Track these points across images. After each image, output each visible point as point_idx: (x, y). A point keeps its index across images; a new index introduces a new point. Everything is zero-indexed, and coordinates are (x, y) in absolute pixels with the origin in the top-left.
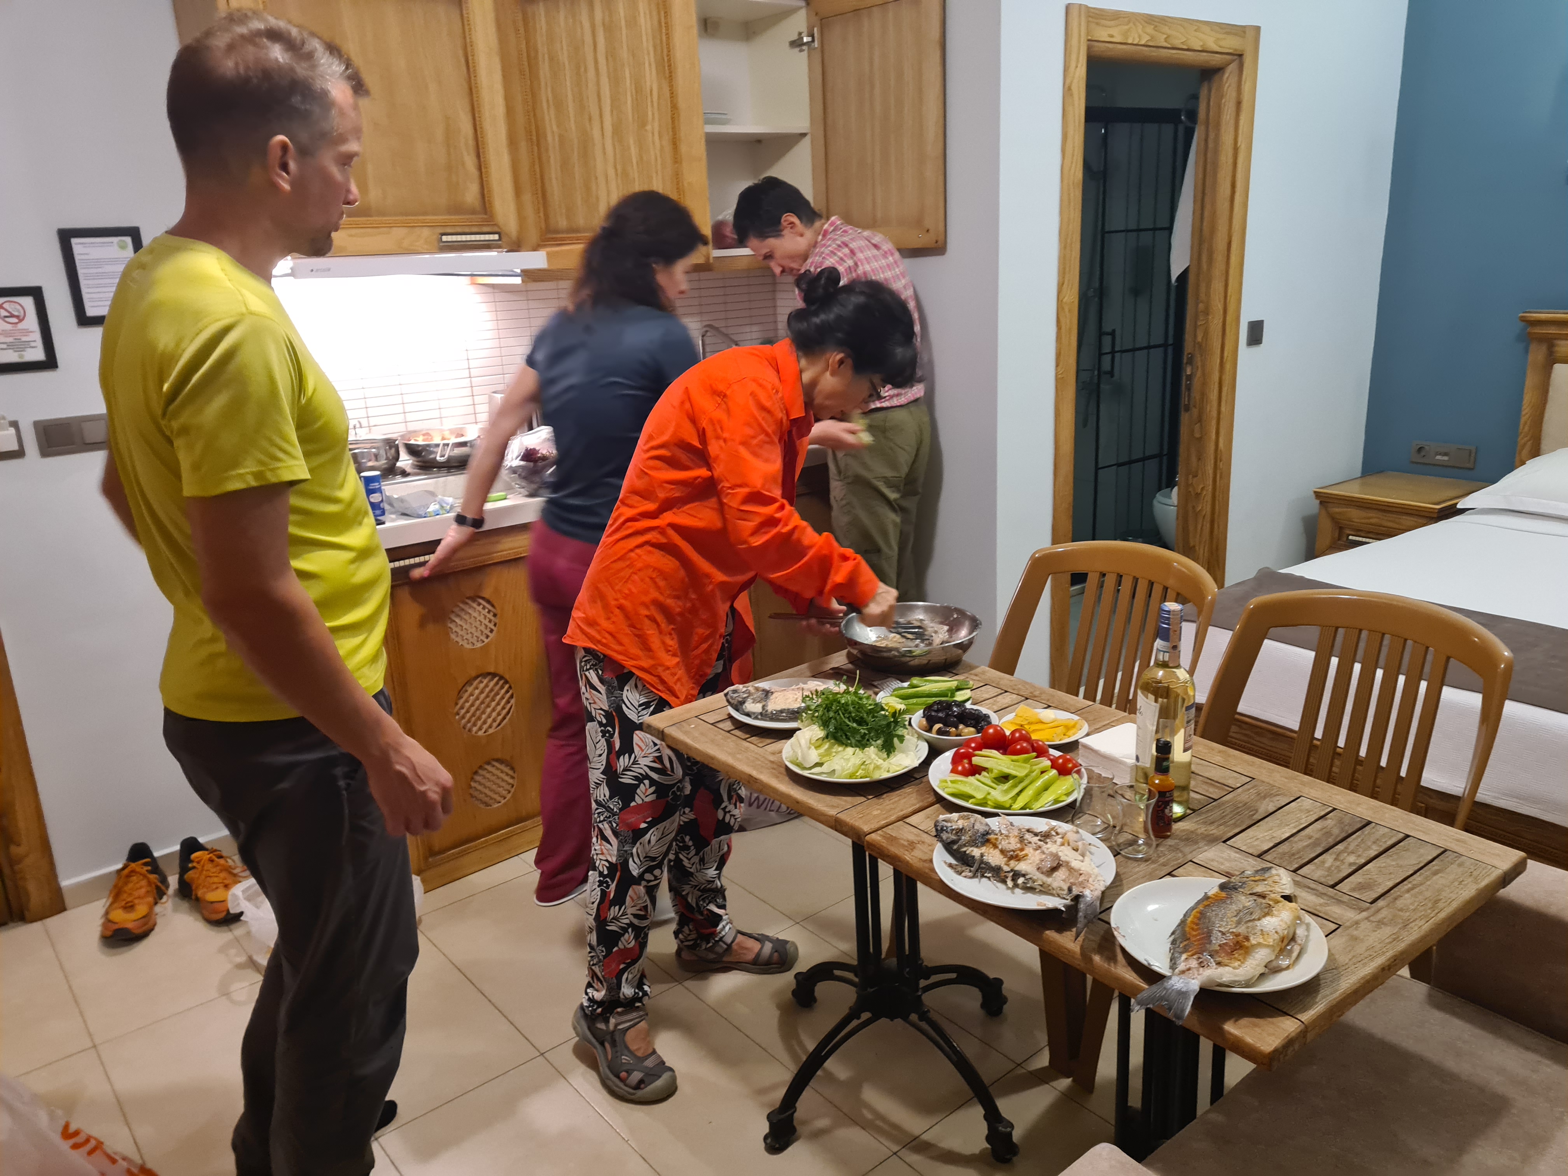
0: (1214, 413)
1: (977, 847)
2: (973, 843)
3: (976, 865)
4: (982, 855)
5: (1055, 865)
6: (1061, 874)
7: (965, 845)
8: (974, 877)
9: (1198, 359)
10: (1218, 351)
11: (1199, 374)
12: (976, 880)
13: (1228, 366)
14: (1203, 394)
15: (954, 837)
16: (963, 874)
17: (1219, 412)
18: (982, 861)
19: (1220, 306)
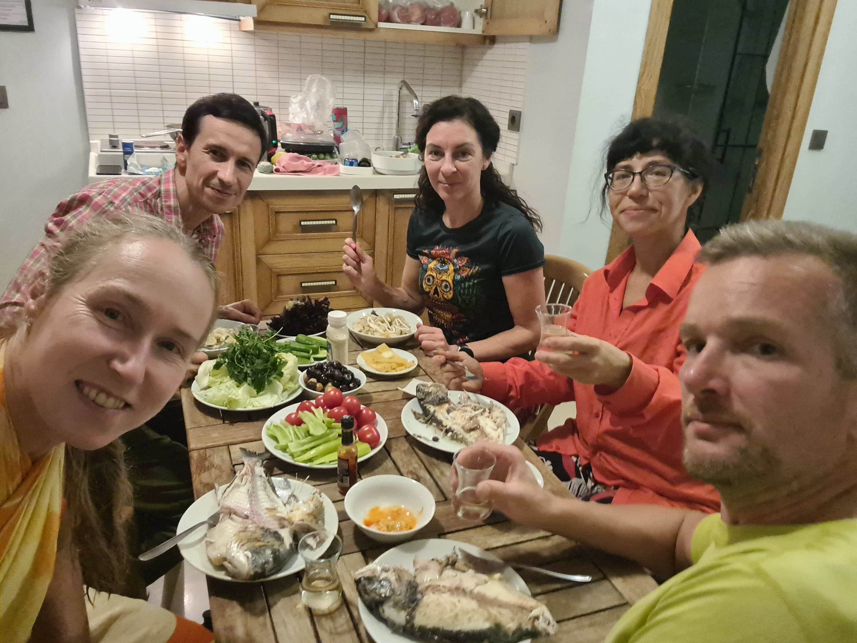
0: (769, 197)
1: (434, 405)
2: (432, 403)
3: (429, 416)
4: (435, 411)
5: (473, 427)
6: (474, 434)
7: (427, 403)
8: (426, 422)
9: (765, 155)
10: (781, 150)
11: (763, 165)
12: (425, 425)
13: (787, 162)
14: (764, 183)
15: (423, 397)
16: (420, 420)
17: (773, 197)
18: (433, 415)
19: (789, 114)
